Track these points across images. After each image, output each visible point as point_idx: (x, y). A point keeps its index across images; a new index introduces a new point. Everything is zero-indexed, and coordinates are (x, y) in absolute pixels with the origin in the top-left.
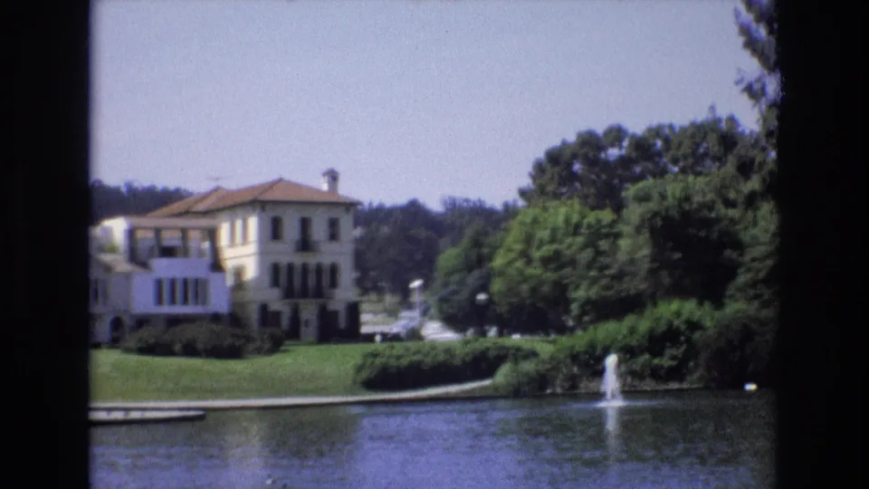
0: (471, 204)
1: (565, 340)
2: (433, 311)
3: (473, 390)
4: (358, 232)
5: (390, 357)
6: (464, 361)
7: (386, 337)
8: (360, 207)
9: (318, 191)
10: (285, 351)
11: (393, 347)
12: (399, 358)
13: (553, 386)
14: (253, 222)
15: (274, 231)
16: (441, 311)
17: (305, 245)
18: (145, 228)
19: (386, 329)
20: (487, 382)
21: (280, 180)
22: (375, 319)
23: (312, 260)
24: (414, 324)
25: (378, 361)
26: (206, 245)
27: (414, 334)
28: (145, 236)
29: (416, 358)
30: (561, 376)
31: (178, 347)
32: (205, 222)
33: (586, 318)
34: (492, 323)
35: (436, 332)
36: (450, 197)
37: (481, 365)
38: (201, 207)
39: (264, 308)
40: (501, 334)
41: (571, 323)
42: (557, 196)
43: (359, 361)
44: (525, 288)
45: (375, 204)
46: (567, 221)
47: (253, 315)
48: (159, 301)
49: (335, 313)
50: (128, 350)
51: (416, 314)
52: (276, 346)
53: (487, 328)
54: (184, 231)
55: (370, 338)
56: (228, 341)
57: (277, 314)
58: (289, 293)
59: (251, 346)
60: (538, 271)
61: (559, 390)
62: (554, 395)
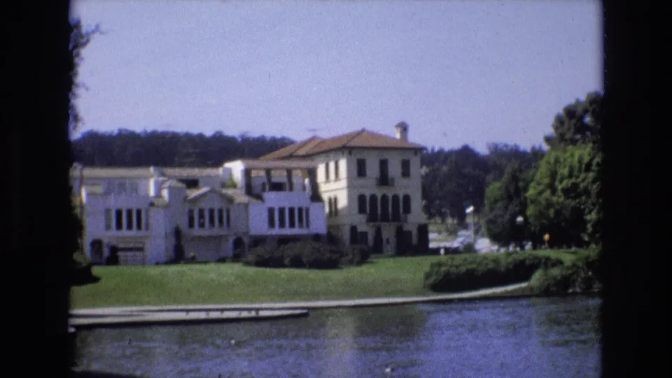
0: (509, 148)
1: (583, 252)
2: (483, 230)
3: (515, 290)
4: (424, 170)
5: (452, 266)
6: (507, 268)
7: (448, 251)
8: (425, 152)
9: (394, 139)
10: (372, 262)
11: (453, 259)
12: (457, 267)
13: (575, 286)
14: (343, 164)
15: (360, 170)
16: (489, 230)
17: (384, 180)
18: (257, 169)
19: (448, 245)
20: (524, 285)
21: (363, 131)
22: (441, 237)
23: (390, 193)
24: (471, 240)
25: (443, 269)
26: (307, 181)
27: (469, 248)
28: (259, 175)
29: (474, 266)
30: (579, 279)
31: (287, 261)
32: (305, 164)
33: (598, 235)
34: (527, 240)
35: (484, 245)
36: (493, 143)
37: (521, 271)
38: (302, 152)
39: (353, 229)
40: (534, 247)
41: (586, 238)
42: (574, 142)
43: (427, 269)
44: (551, 212)
45: (436, 149)
46: (580, 161)
47: (346, 235)
48: (271, 224)
49: (410, 233)
50: (248, 264)
51: (470, 233)
52: (363, 259)
53: (524, 242)
54: (289, 172)
55: (436, 251)
56: (326, 256)
57: (365, 234)
58: (372, 218)
59: (343, 259)
60: (562, 199)
61: (578, 290)
62: (575, 294)
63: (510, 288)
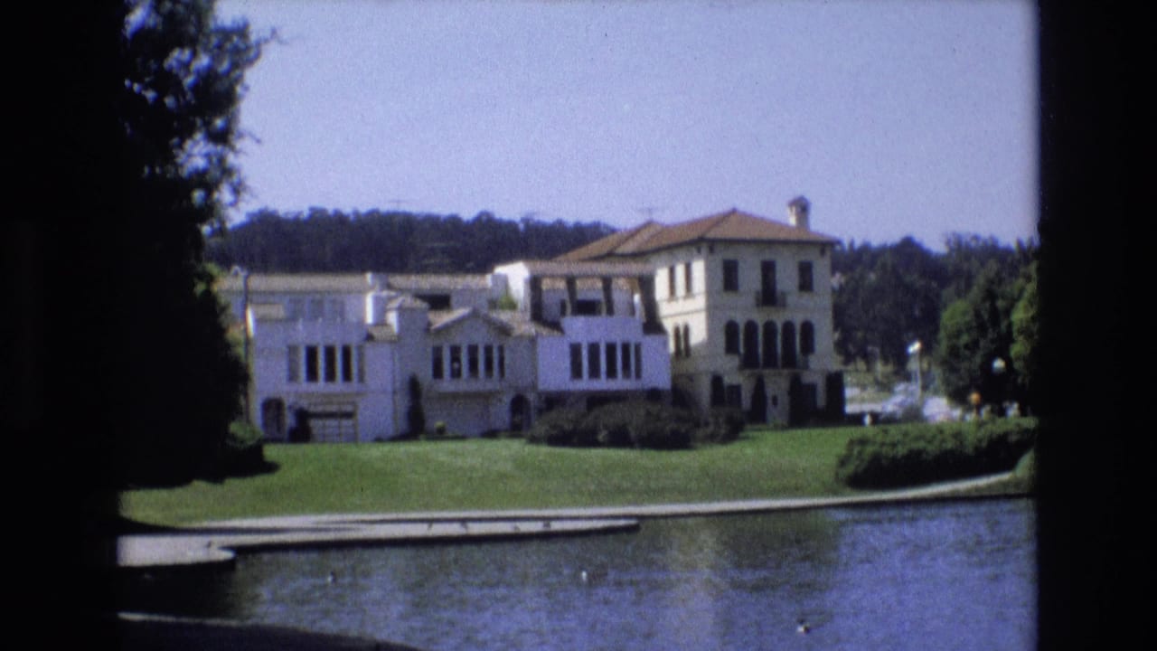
0: (981, 243)
2: (938, 382)
3: (990, 487)
4: (837, 280)
5: (883, 444)
6: (977, 448)
8: (838, 248)
9: (784, 227)
10: (746, 438)
11: (886, 432)
12: (894, 445)
14: (699, 268)
15: (728, 278)
16: (947, 382)
17: (769, 296)
18: (553, 276)
19: (877, 408)
20: (1005, 477)
21: (734, 212)
22: (865, 394)
23: (779, 319)
24: (916, 400)
25: (870, 449)
26: (637, 298)
27: (914, 415)
28: (554, 287)
29: (921, 445)
31: (601, 436)
32: (636, 268)
34: (1012, 400)
35: (939, 409)
36: (954, 234)
37: (999, 452)
38: (629, 247)
39: (717, 381)
40: (1023, 412)
43: (842, 450)
45: (858, 243)
47: (704, 389)
48: (576, 372)
49: (812, 387)
50: (534, 440)
51: (916, 387)
52: (733, 432)
53: (1006, 404)
54: (607, 282)
55: (857, 419)
56: (670, 427)
57: (736, 390)
58: (749, 362)
59: (700, 433)
63: (982, 482)
